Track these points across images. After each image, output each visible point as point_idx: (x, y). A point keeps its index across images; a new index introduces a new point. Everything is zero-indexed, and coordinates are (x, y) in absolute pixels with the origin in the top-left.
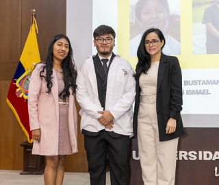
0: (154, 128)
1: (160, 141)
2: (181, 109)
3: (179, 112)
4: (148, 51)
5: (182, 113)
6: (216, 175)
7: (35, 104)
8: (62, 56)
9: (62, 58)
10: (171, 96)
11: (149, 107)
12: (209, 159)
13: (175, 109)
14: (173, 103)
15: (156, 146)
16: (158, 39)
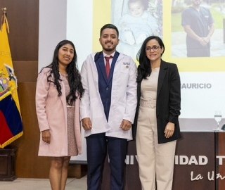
0: (153, 131)
1: (159, 143)
2: (179, 113)
3: (178, 117)
4: (149, 56)
5: (180, 117)
6: (192, 180)
7: (43, 106)
8: (67, 60)
9: (67, 63)
10: (170, 101)
11: (150, 111)
12: (185, 163)
13: (174, 114)
14: (172, 107)
15: (154, 148)
16: (158, 45)
